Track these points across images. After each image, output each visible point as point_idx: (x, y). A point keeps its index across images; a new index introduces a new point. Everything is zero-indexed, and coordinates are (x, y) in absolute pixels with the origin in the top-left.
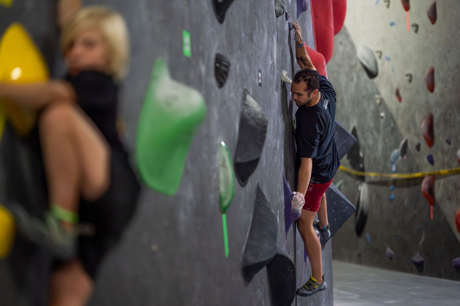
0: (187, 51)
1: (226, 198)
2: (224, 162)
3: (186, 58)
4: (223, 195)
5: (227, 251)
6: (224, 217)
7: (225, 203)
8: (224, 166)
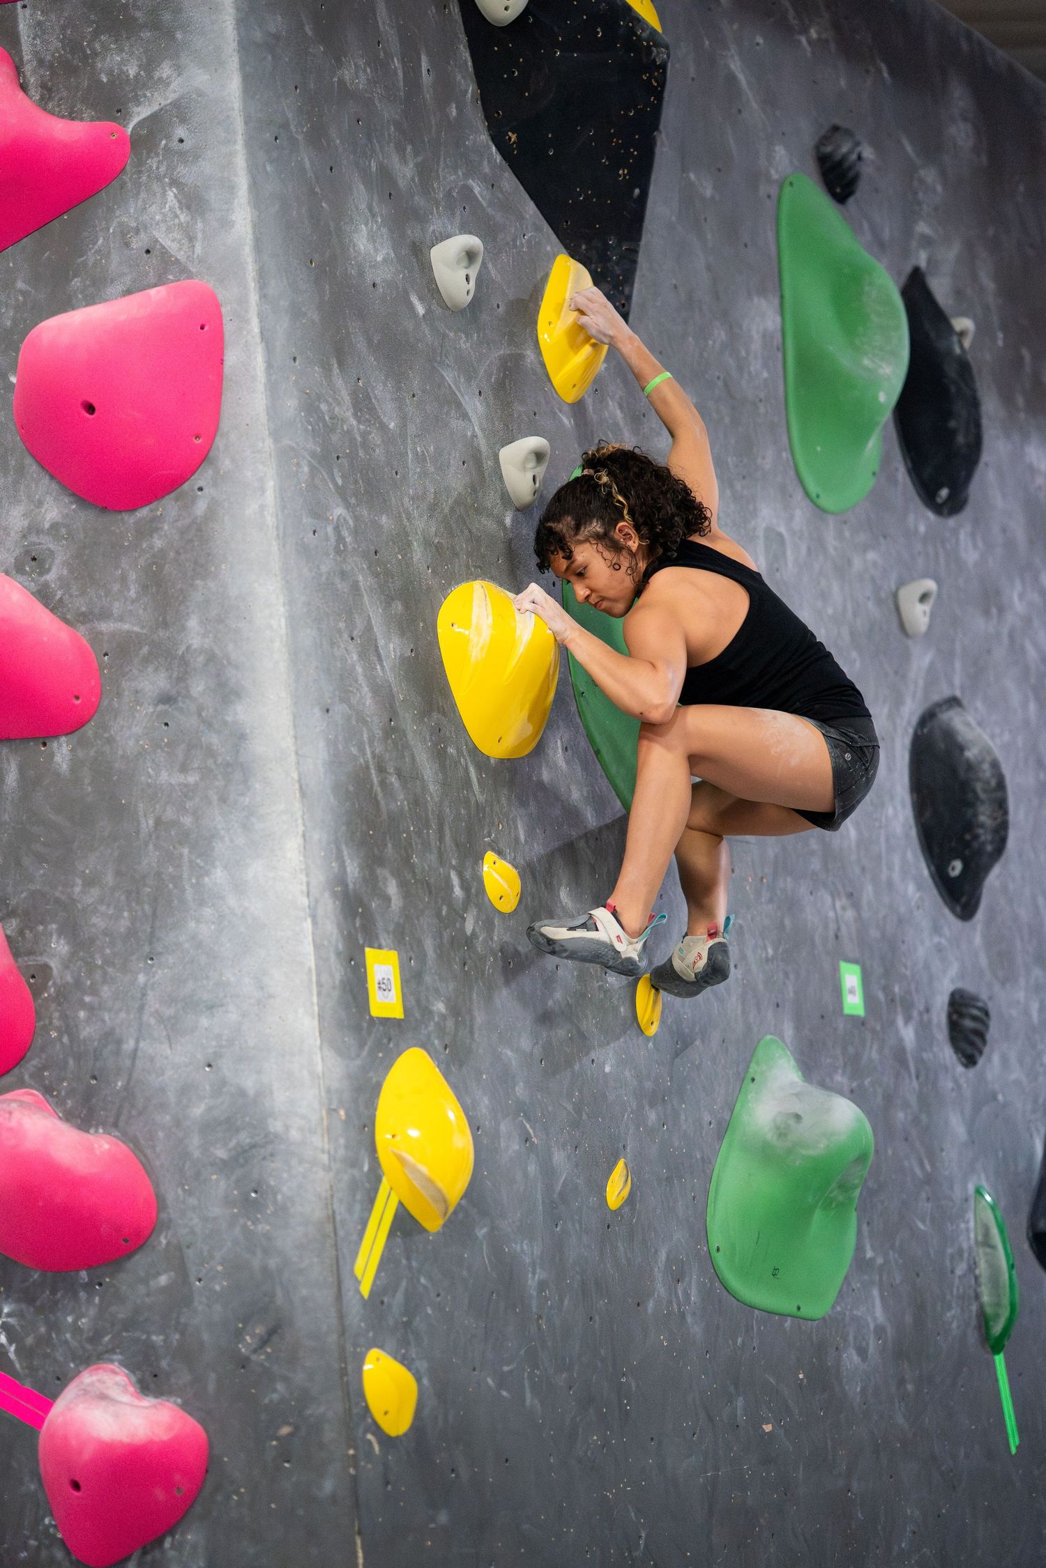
0: (854, 1003)
1: (997, 1316)
2: (987, 1233)
3: (853, 1018)
4: (989, 1310)
5: (1014, 1441)
6: (999, 1360)
7: (997, 1329)
8: (987, 1243)
